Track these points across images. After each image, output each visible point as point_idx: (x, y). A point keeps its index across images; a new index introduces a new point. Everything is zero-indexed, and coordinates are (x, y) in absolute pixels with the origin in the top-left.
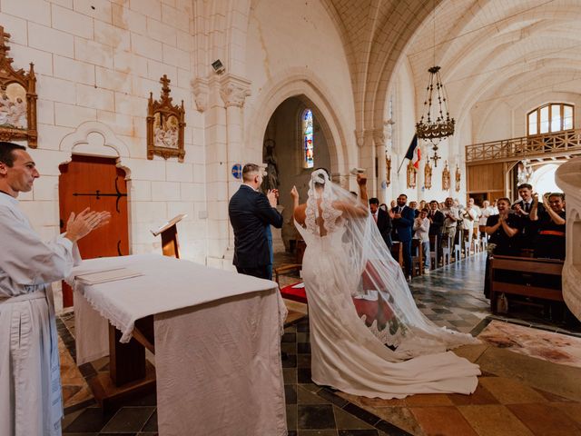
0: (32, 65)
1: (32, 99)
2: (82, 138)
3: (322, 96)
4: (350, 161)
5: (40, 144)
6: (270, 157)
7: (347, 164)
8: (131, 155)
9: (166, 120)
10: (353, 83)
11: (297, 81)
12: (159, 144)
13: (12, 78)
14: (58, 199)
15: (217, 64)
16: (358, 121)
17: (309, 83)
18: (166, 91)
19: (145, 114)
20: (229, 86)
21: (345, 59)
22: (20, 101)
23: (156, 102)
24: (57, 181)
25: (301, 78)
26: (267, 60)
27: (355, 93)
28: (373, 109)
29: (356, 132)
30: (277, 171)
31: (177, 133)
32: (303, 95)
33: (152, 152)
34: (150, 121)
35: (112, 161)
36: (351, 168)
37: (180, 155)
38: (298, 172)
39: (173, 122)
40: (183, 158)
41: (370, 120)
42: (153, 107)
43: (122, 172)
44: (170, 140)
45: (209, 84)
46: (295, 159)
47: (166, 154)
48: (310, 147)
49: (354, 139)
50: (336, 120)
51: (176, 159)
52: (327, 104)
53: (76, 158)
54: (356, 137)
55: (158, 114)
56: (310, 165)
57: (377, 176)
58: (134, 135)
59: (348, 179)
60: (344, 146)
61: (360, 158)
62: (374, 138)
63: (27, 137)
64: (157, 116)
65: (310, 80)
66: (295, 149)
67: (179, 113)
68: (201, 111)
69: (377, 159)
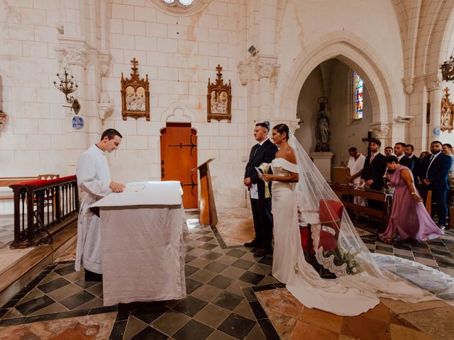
0: (147, 76)
1: (147, 94)
2: (171, 113)
3: (361, 53)
4: (395, 109)
5: (151, 118)
6: (323, 112)
7: (390, 112)
8: (198, 121)
9: (219, 95)
10: (401, 31)
11: (332, 44)
12: (214, 111)
13: (139, 84)
14: (160, 148)
15: (252, 49)
16: (406, 68)
17: (347, 43)
18: (220, 75)
19: (206, 92)
20: (260, 64)
21: (392, 10)
22: (142, 96)
23: (212, 84)
24: (159, 138)
25: (338, 41)
26: (302, 34)
27: (404, 41)
28: (426, 53)
29: (403, 81)
30: (328, 123)
31: (226, 103)
32: (340, 55)
33: (210, 117)
34: (209, 97)
35: (189, 125)
36: (395, 116)
37: (229, 118)
38: (348, 122)
39: (224, 96)
40: (230, 119)
41: (422, 65)
42: (211, 88)
43: (194, 132)
44: (221, 109)
45: (248, 65)
46: (346, 112)
47: (219, 118)
48: (361, 99)
49: (401, 87)
50: (378, 73)
51: (226, 121)
52: (367, 58)
53: (169, 124)
54: (404, 84)
55: (214, 92)
56: (360, 116)
57: (428, 122)
58: (199, 107)
59: (391, 127)
60: (388, 96)
61: (409, 105)
62: (427, 84)
63: (145, 115)
64: (213, 93)
65: (347, 41)
66: (346, 103)
67: (227, 89)
68: (244, 85)
69: (429, 105)
